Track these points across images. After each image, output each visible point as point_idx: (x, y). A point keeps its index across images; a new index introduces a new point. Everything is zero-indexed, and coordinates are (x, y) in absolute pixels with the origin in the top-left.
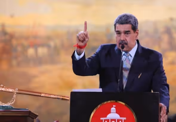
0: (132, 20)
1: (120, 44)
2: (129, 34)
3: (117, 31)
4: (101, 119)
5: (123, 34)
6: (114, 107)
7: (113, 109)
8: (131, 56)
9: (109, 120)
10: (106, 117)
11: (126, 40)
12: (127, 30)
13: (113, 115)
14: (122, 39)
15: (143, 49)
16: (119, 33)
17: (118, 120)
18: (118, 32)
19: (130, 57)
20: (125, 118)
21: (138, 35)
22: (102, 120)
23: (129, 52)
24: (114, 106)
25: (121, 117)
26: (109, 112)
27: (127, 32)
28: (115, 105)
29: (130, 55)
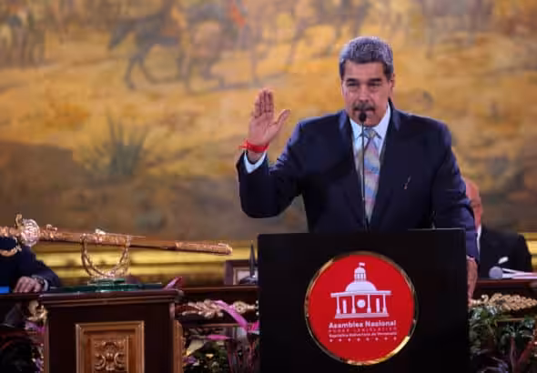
0: (384, 54)
1: (356, 109)
2: (378, 85)
3: (350, 80)
4: (333, 295)
5: (364, 87)
6: (362, 267)
7: (360, 272)
8: (379, 137)
9: (351, 297)
10: (343, 290)
11: (372, 100)
12: (374, 77)
13: (361, 285)
14: (363, 98)
15: (402, 116)
16: (353, 83)
17: (371, 296)
18: (351, 82)
19: (376, 139)
20: (388, 292)
21: (393, 86)
22: (335, 299)
23: (375, 128)
24: (362, 264)
25: (378, 288)
26: (351, 279)
27: (372, 83)
28: (362, 262)
29: (377, 134)
